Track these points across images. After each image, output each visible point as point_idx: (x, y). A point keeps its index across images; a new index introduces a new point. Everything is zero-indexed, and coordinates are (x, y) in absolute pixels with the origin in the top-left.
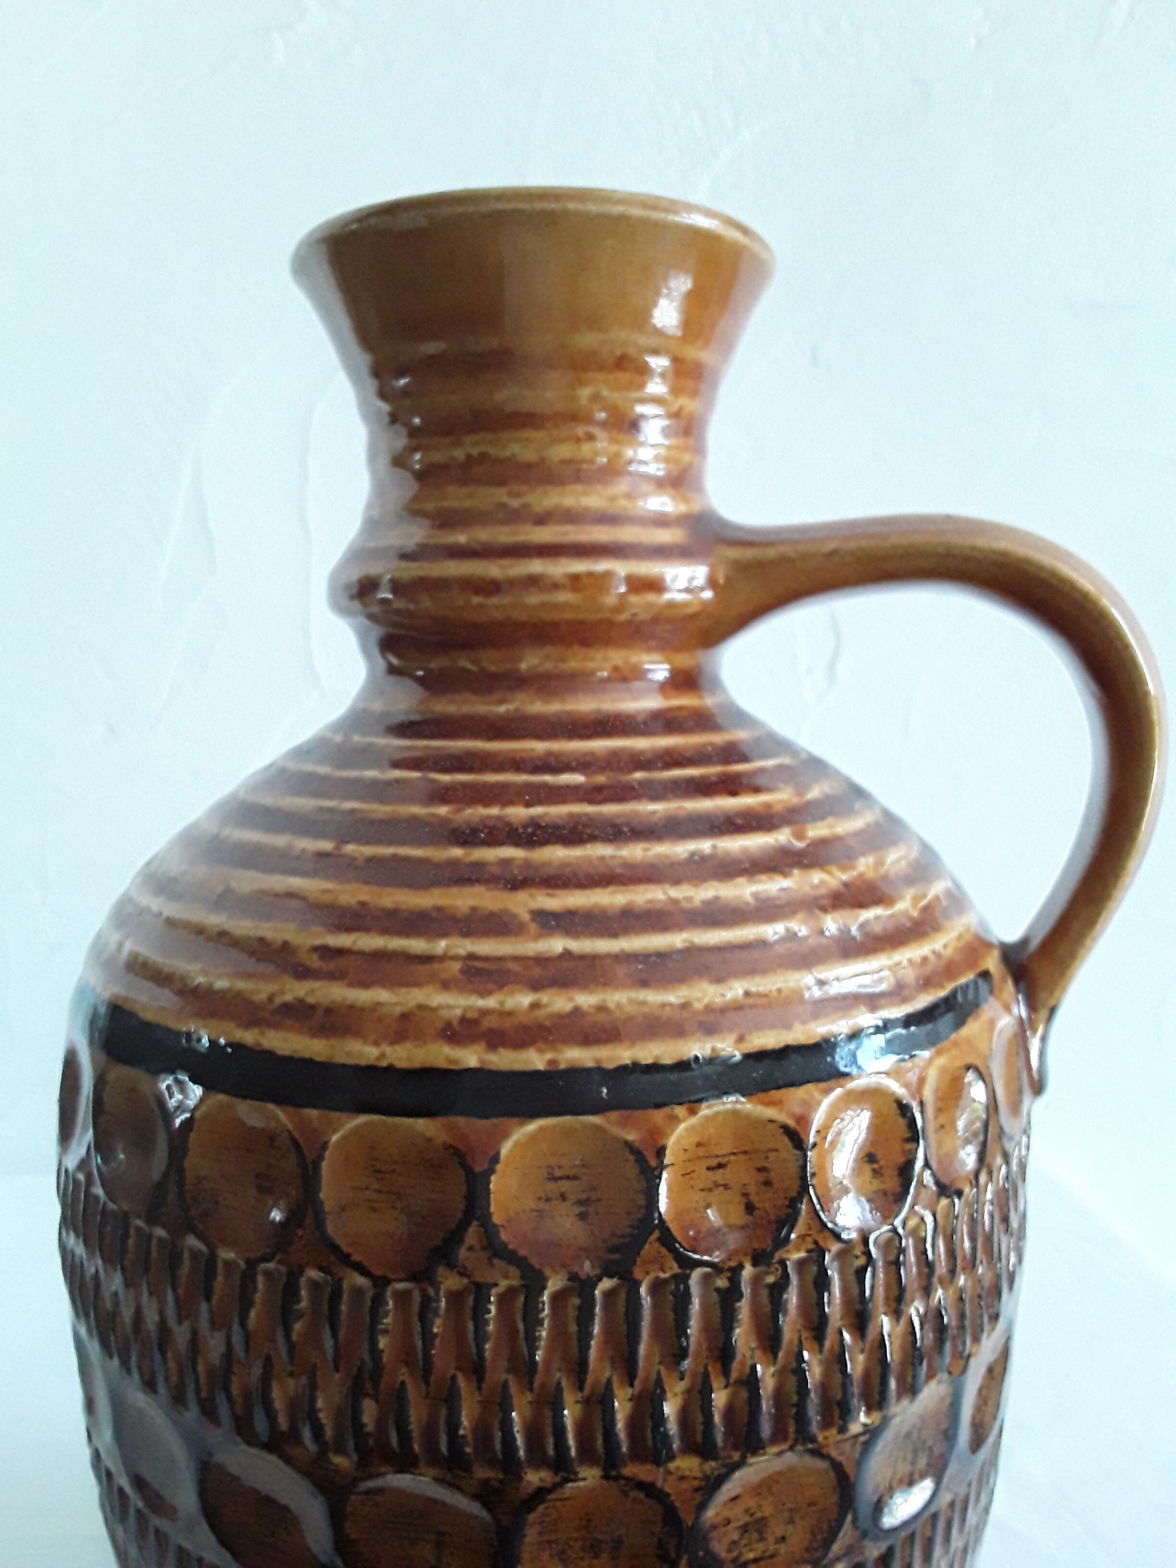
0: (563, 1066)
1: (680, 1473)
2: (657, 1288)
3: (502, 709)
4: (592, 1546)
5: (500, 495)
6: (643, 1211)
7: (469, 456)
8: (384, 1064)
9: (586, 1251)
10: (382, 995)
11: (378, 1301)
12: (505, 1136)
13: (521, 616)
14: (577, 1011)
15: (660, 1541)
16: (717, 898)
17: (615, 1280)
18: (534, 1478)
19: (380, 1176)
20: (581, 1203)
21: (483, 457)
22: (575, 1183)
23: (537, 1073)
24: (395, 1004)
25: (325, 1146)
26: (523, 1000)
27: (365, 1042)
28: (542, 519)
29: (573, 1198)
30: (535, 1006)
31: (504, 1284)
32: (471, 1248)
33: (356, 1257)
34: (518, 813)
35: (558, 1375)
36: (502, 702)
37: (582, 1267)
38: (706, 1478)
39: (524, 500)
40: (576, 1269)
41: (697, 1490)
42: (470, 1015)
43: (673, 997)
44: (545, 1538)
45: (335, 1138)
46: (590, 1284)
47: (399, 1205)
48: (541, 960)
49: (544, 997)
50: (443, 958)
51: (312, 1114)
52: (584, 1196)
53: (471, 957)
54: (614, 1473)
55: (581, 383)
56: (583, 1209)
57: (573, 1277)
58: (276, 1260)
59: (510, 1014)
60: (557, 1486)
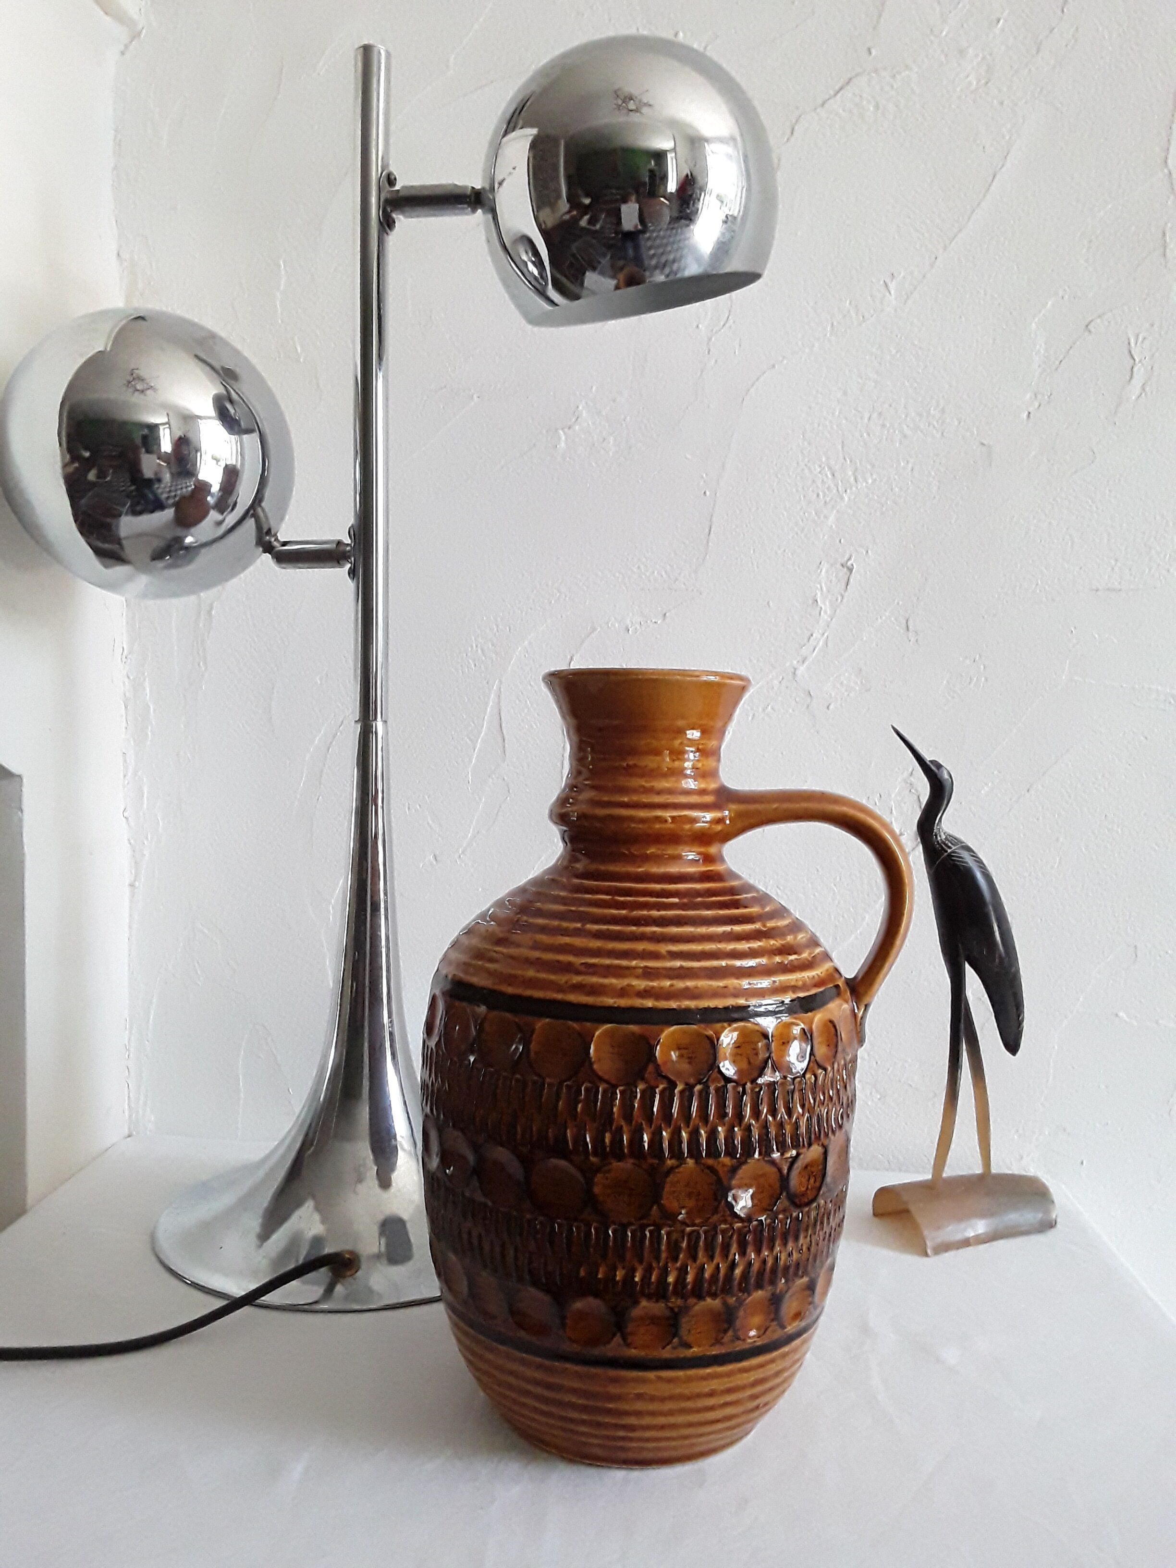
0: (683, 1007)
1: (723, 1164)
2: (717, 1090)
3: (640, 870)
5: (642, 782)
6: (712, 1061)
7: (627, 765)
8: (616, 1005)
9: (691, 1075)
10: (614, 981)
12: (662, 1031)
13: (650, 832)
14: (687, 988)
16: (735, 948)
17: (701, 1085)
18: (670, 1163)
19: (616, 1046)
20: (689, 1058)
21: (635, 765)
22: (686, 1051)
23: (674, 1009)
24: (619, 984)
25: (592, 1036)
26: (667, 983)
27: (608, 998)
28: (659, 793)
30: (671, 986)
31: (661, 1087)
32: (650, 1073)
34: (655, 913)
35: (680, 1120)
36: (639, 867)
37: (690, 1080)
39: (652, 784)
40: (687, 1081)
42: (648, 988)
43: (721, 983)
44: (672, 1189)
45: (596, 1033)
46: (694, 1086)
48: (671, 969)
49: (675, 982)
50: (635, 968)
51: (588, 1024)
53: (646, 967)
54: (699, 1162)
55: (675, 738)
56: (690, 1061)
57: (687, 1084)
59: (662, 988)
60: (678, 1167)
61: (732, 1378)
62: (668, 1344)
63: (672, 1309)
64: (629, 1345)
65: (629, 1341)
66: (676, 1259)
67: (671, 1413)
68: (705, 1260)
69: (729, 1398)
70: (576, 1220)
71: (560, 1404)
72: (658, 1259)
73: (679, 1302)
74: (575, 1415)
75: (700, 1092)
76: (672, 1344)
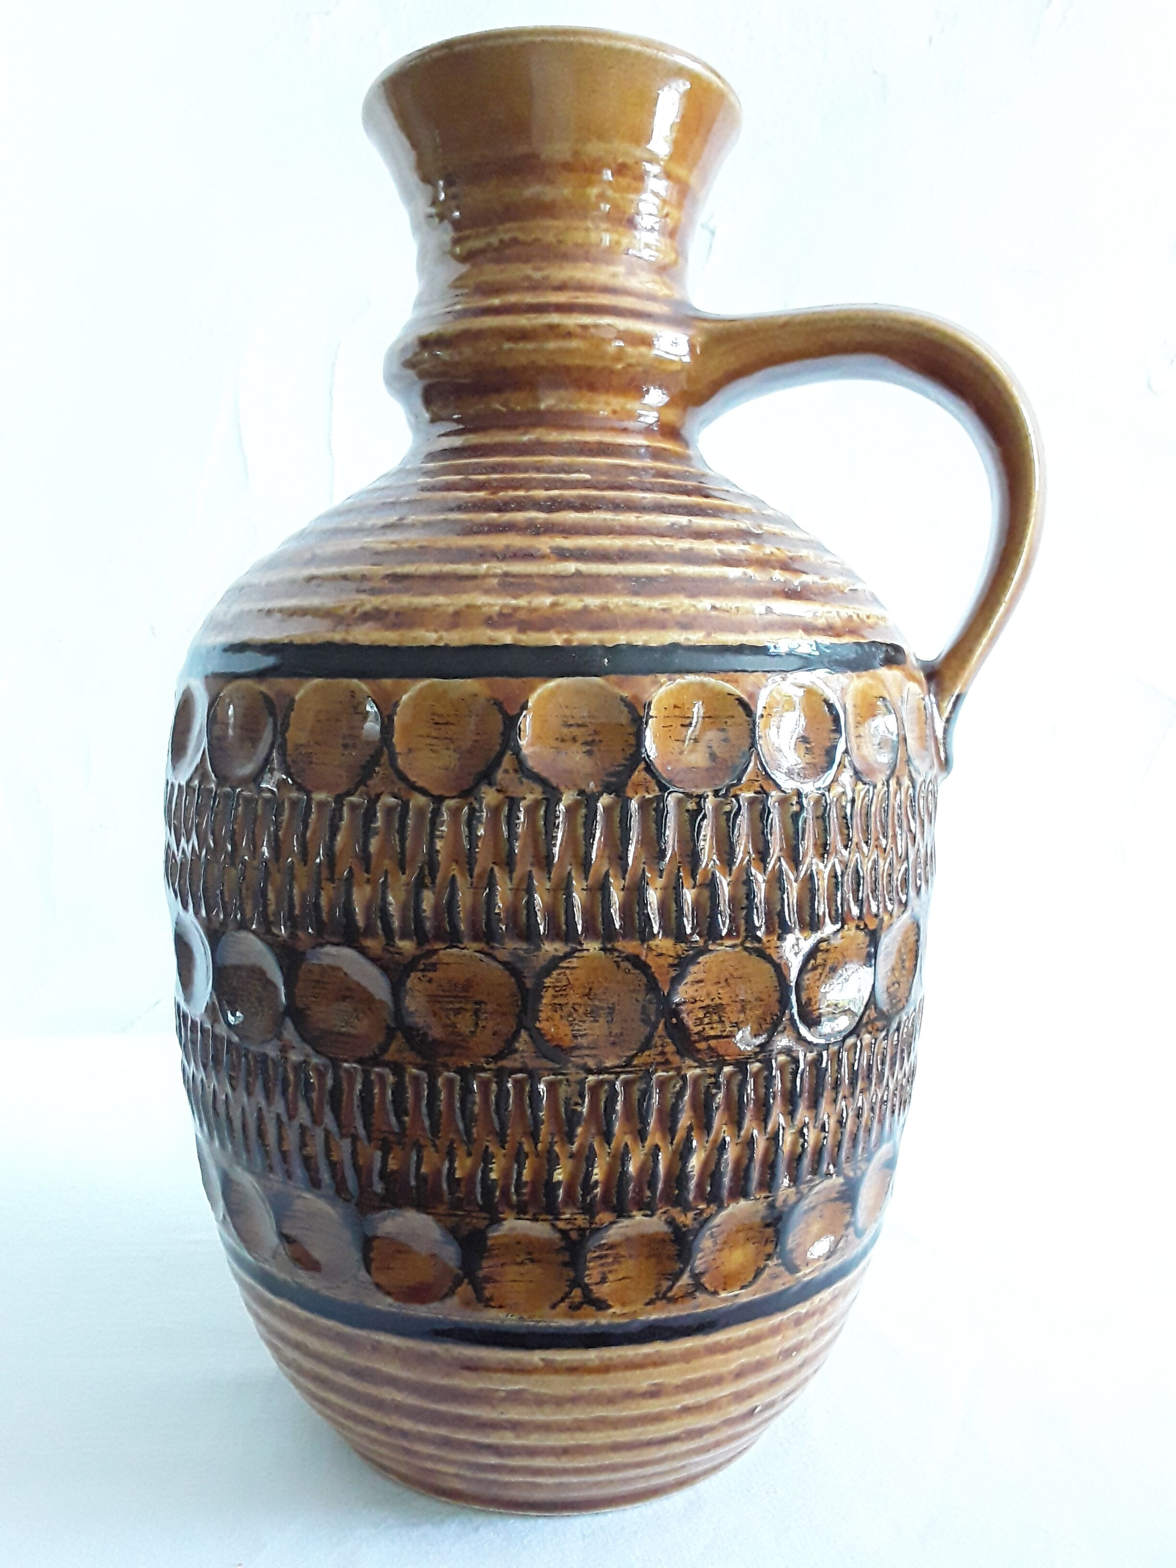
0: (575, 644)
1: (659, 951)
2: (644, 805)
4: (592, 1011)
5: (528, 270)
6: (634, 749)
7: (501, 241)
8: (441, 644)
9: (591, 776)
10: (441, 600)
11: (436, 813)
12: (532, 689)
13: (542, 361)
14: (586, 609)
15: (644, 1007)
16: (691, 549)
17: (612, 796)
18: (551, 948)
19: (438, 726)
20: (586, 743)
21: (515, 241)
22: (583, 729)
23: (556, 647)
24: (449, 605)
25: (396, 704)
26: (547, 600)
27: (428, 631)
28: (559, 287)
29: (581, 740)
30: (554, 605)
31: (530, 797)
32: (506, 771)
33: (420, 783)
34: (541, 493)
35: (569, 867)
37: (588, 786)
38: (678, 957)
39: (546, 273)
40: (583, 787)
41: (671, 966)
42: (505, 611)
43: (657, 603)
44: (556, 1001)
45: (405, 697)
46: (594, 797)
47: (452, 746)
48: (556, 576)
49: (562, 599)
50: (485, 576)
51: (388, 682)
52: (590, 739)
53: (506, 575)
54: (609, 946)
55: (590, 183)
56: (588, 748)
57: (581, 793)
58: (357, 793)
59: (535, 610)
60: (567, 956)
61: (695, 1363)
62: (562, 1300)
63: (564, 1233)
64: (488, 1303)
65: (487, 1294)
66: (570, 1137)
67: (580, 1426)
68: (628, 1139)
69: (689, 1400)
70: (376, 1060)
71: (379, 1405)
72: (534, 1136)
73: (581, 1220)
74: (407, 1425)
75: (608, 809)
76: (570, 1300)
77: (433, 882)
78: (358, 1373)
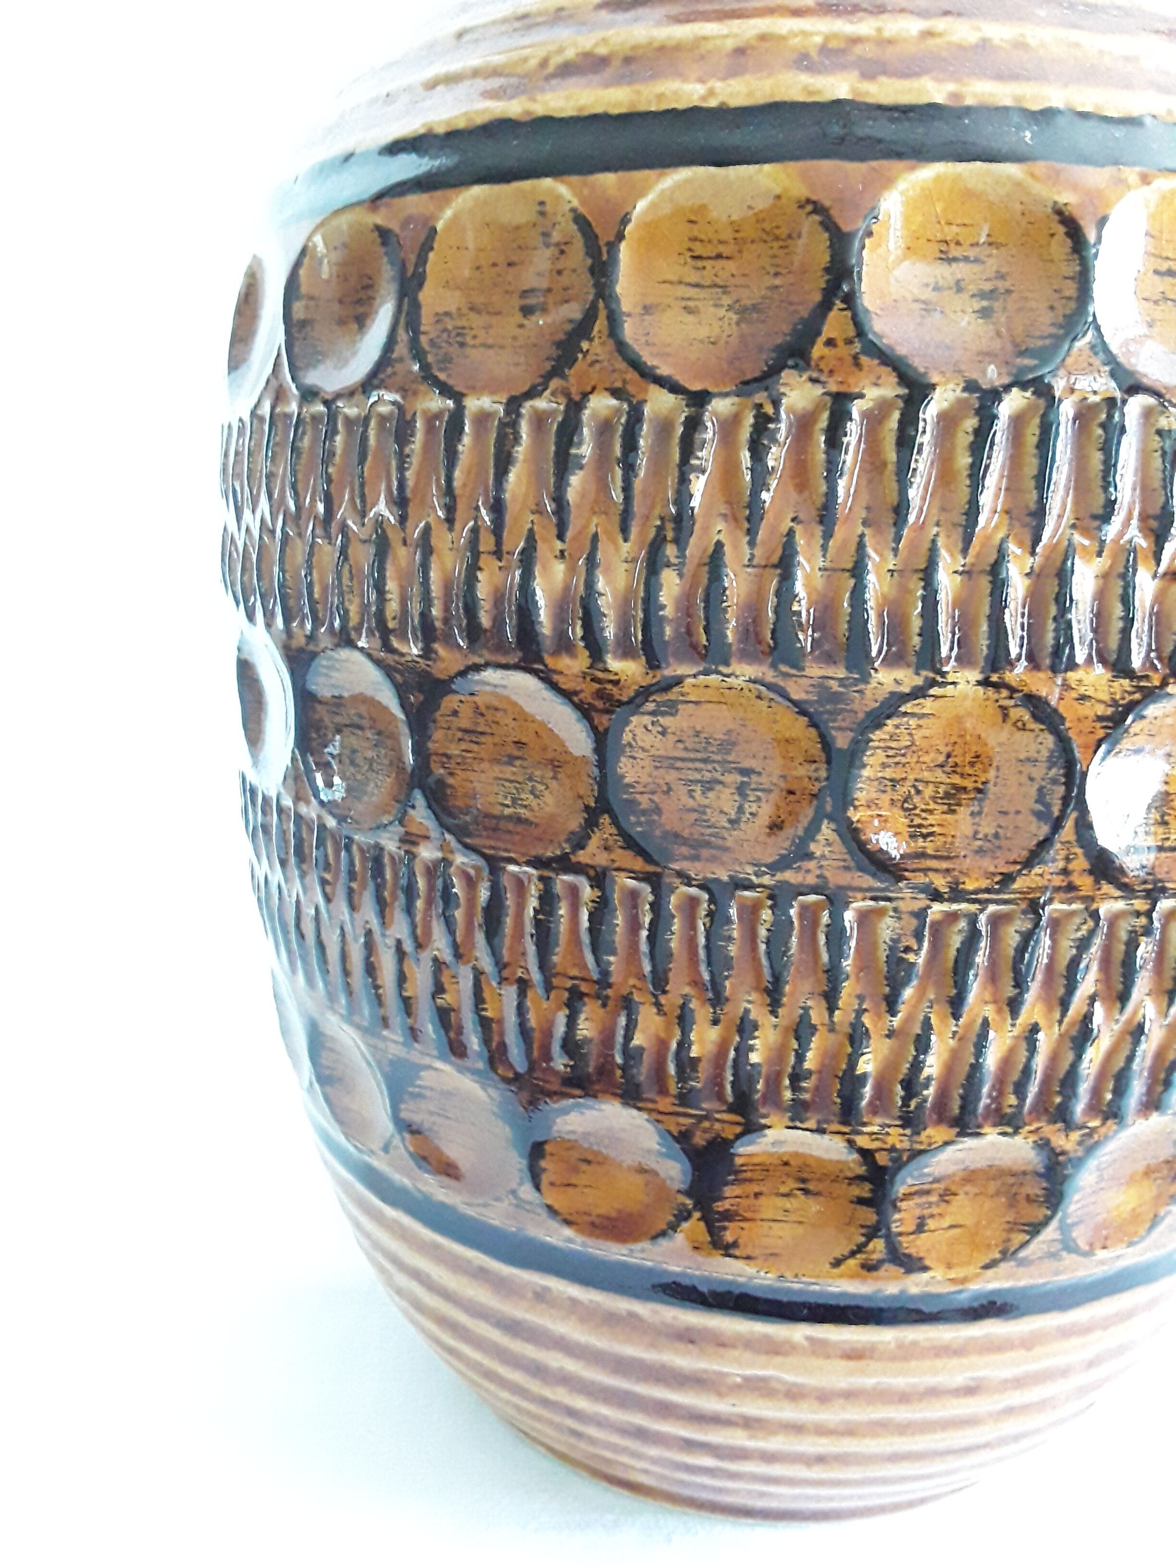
0: (969, 101)
1: (1082, 690)
4: (947, 795)
6: (1073, 305)
8: (713, 103)
9: (987, 355)
11: (693, 424)
12: (888, 182)
14: (984, 44)
15: (1041, 790)
17: (1028, 394)
18: (889, 678)
19: (700, 264)
20: (982, 295)
22: (976, 268)
24: (727, 36)
25: (625, 220)
26: (909, 27)
27: (685, 79)
29: (973, 288)
30: (926, 35)
31: (873, 394)
32: (832, 343)
33: (664, 370)
35: (935, 530)
37: (984, 372)
38: (1115, 703)
40: (975, 376)
41: (1100, 719)
42: (833, 44)
43: (1114, 46)
44: (889, 773)
45: (641, 205)
46: (995, 395)
47: (726, 301)
49: (940, 24)
51: (608, 179)
52: (987, 286)
54: (994, 678)
56: (985, 303)
57: (971, 386)
58: (547, 393)
59: (891, 39)
60: (918, 693)
61: (1038, 1350)
62: (853, 1254)
63: (866, 1155)
64: (728, 1250)
65: (729, 1237)
66: (891, 1004)
67: (850, 1431)
68: (989, 1011)
69: (1016, 1398)
70: (564, 864)
71: (538, 1371)
72: (831, 998)
73: (897, 1138)
74: (581, 1403)
75: (1018, 421)
76: (864, 1256)
77: (682, 555)
78: (513, 1327)
